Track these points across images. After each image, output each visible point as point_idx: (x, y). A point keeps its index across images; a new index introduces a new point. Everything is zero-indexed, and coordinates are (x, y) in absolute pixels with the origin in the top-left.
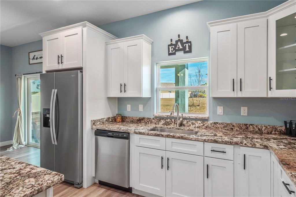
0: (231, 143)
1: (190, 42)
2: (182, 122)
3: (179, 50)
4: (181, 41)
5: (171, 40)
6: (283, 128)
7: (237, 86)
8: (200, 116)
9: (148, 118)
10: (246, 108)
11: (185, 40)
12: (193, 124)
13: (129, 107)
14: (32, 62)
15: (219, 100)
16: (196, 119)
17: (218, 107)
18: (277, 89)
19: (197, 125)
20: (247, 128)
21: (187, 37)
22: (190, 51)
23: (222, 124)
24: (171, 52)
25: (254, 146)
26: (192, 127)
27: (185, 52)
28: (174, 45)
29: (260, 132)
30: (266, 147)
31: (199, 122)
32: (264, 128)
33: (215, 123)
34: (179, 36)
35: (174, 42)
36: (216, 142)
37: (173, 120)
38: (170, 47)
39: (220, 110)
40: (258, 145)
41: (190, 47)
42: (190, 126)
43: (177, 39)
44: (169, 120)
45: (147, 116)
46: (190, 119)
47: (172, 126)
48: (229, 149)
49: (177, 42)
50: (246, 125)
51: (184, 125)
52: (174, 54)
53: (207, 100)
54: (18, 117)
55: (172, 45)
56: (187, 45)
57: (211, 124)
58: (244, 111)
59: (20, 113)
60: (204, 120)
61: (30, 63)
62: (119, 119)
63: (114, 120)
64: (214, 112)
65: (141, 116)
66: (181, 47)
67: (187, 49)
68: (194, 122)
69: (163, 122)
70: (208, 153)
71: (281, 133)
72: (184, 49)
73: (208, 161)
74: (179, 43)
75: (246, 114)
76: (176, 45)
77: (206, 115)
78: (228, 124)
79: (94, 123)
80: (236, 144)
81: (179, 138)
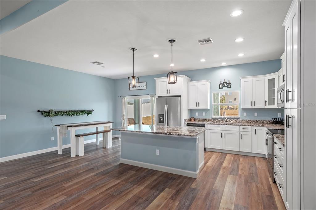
0: (250, 125)
1: (231, 83)
2: (227, 120)
3: (225, 86)
4: (226, 83)
5: (221, 82)
6: (272, 121)
7: (253, 104)
8: (236, 117)
9: (208, 119)
10: (257, 113)
11: (228, 82)
12: (232, 121)
13: (197, 114)
14: (131, 89)
15: (244, 110)
16: (234, 119)
17: (244, 113)
18: (268, 105)
19: (234, 121)
20: (257, 122)
21: (229, 81)
22: (230, 87)
23: (246, 120)
24: (220, 87)
25: (259, 126)
26: (232, 122)
27: (228, 88)
28: (222, 84)
29: (263, 123)
30: (263, 126)
31: (235, 120)
32: (264, 121)
33: (243, 120)
34: (225, 80)
35: (222, 83)
36: (245, 125)
37: (222, 120)
38: (220, 85)
39: (245, 114)
40: (260, 126)
41: (230, 86)
42: (231, 122)
43: (224, 81)
44: (220, 119)
45: (207, 118)
46: (231, 119)
47: (221, 122)
48: (250, 127)
49: (224, 83)
50: (257, 120)
51: (228, 122)
52: (222, 88)
53: (239, 111)
54: (123, 121)
55: (221, 84)
56: (229, 84)
57: (241, 120)
58: (256, 114)
59: (124, 118)
60: (237, 119)
61: (130, 89)
62: (193, 120)
63: (190, 120)
64: (242, 115)
65: (205, 118)
66: (226, 85)
67: (229, 86)
68: (233, 120)
69: (216, 120)
70: (241, 130)
71: (272, 123)
72: (227, 86)
73: (241, 133)
74: (225, 83)
75: (257, 116)
76: (223, 84)
77: (239, 116)
78: (249, 120)
79: (185, 120)
80: (253, 125)
81: (229, 125)
